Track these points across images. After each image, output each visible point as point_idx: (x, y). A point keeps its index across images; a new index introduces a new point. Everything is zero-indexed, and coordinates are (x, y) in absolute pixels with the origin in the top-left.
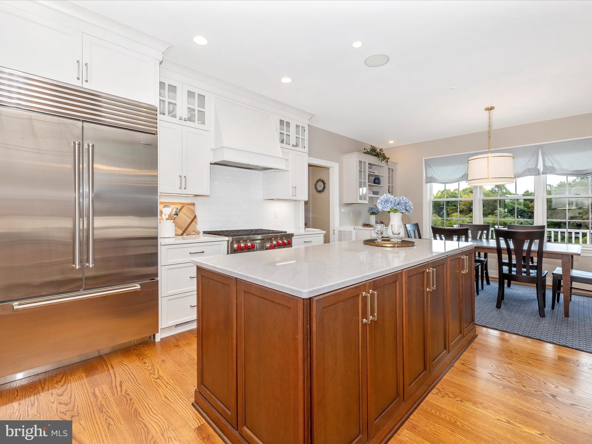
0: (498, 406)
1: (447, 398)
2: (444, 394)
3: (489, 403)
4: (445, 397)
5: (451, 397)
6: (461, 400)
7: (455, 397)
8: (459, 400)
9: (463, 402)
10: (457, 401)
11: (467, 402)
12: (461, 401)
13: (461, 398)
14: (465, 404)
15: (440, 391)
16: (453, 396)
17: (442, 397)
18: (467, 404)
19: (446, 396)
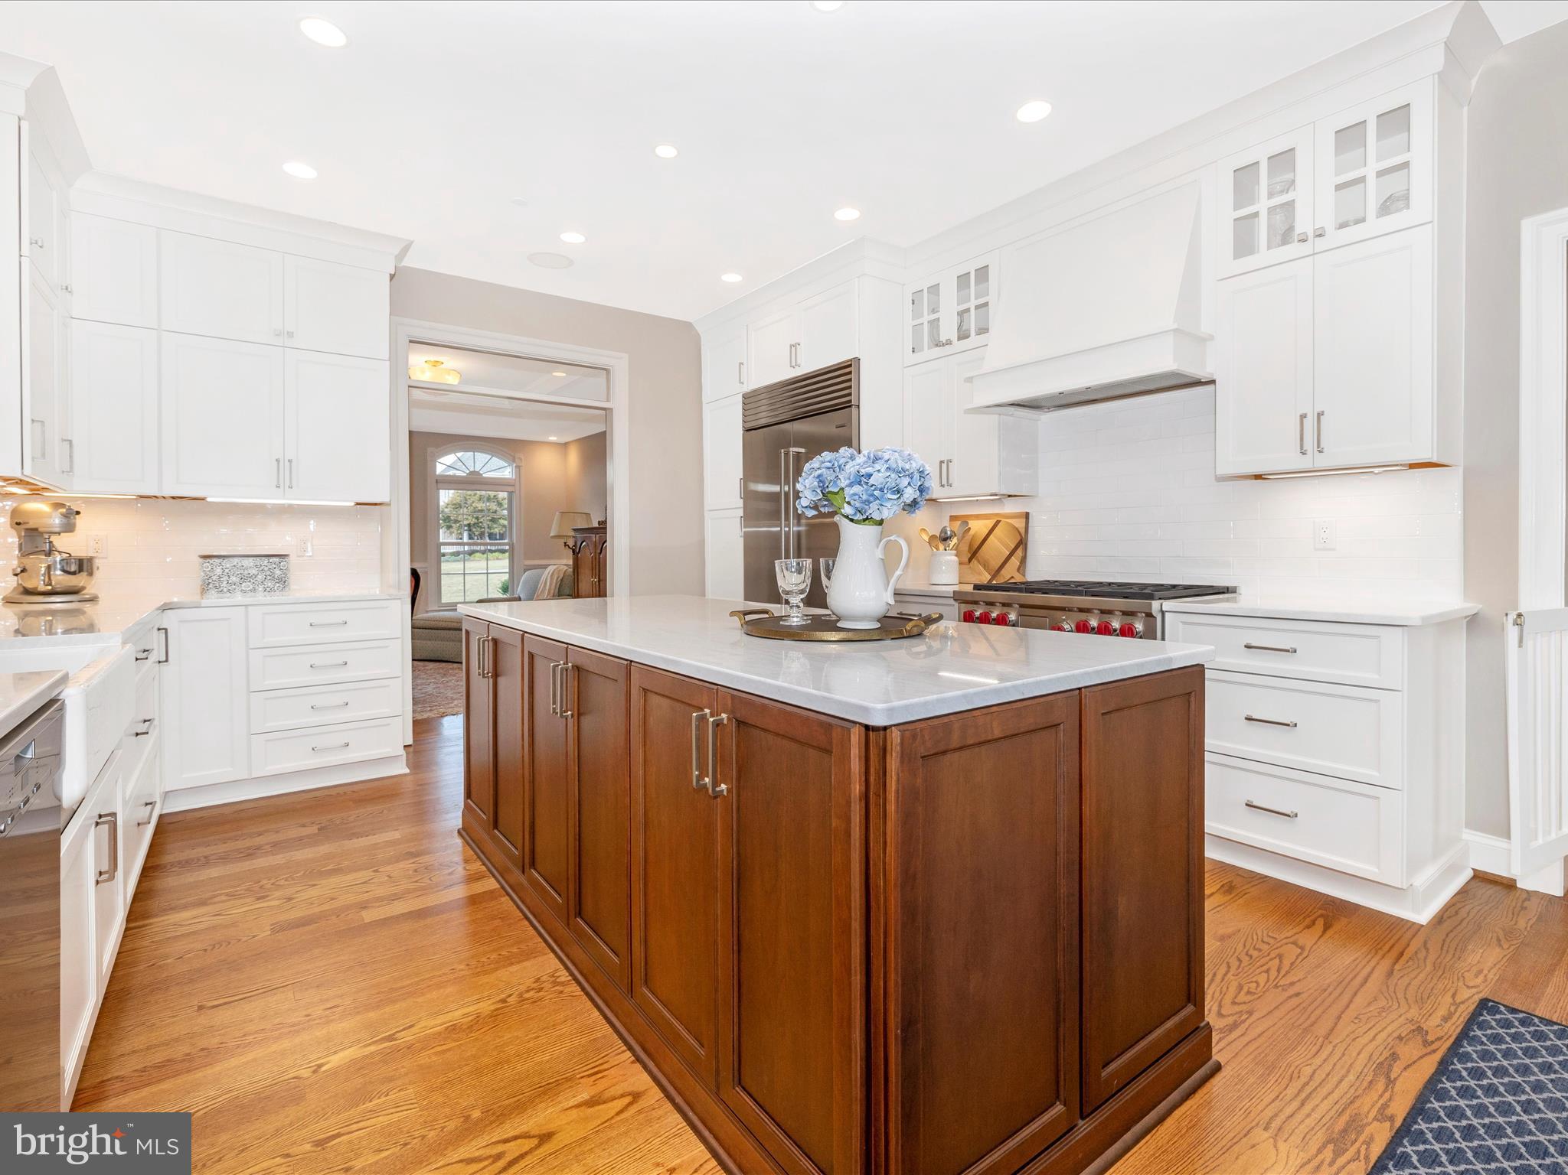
0: (436, 1054)
1: (529, 982)
2: (542, 986)
3: (457, 1043)
4: (535, 982)
5: (528, 991)
6: (506, 1002)
7: (522, 999)
8: (508, 1000)
9: (498, 1002)
10: (510, 996)
11: (493, 1008)
12: (504, 1001)
13: (511, 1005)
14: (490, 1002)
15: (555, 983)
16: (527, 995)
17: (539, 979)
18: (490, 1005)
19: (535, 985)
